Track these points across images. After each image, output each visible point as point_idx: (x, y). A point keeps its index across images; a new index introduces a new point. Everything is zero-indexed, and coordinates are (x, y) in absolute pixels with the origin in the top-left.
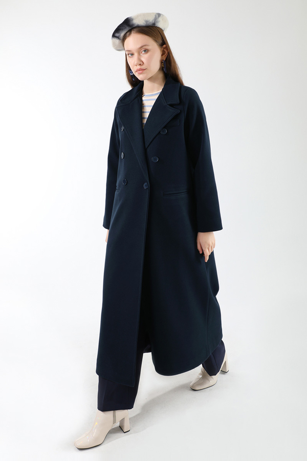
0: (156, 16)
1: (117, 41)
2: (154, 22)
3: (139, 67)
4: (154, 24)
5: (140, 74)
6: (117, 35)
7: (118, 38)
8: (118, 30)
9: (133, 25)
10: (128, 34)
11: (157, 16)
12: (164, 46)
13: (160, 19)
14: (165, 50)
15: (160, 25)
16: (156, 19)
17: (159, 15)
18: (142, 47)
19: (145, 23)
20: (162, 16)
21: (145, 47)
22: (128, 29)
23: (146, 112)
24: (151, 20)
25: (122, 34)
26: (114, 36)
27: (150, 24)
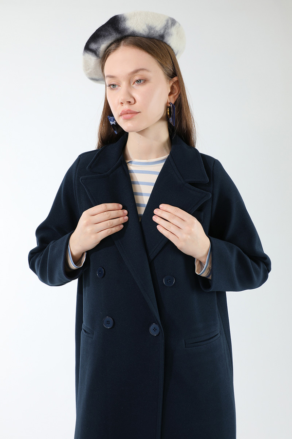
0: (167, 21)
1: (92, 59)
2: (162, 32)
3: (126, 107)
4: (162, 37)
5: (128, 119)
6: (93, 46)
7: (94, 52)
8: (96, 37)
9: (125, 30)
10: (113, 46)
11: (170, 23)
12: (175, 79)
13: (173, 30)
14: (175, 87)
15: (172, 41)
16: (166, 27)
17: (173, 22)
18: (136, 71)
19: (147, 30)
20: (177, 25)
21: (140, 73)
22: (114, 36)
23: (141, 194)
24: (158, 26)
25: (103, 46)
26: (87, 48)
27: (156, 35)
